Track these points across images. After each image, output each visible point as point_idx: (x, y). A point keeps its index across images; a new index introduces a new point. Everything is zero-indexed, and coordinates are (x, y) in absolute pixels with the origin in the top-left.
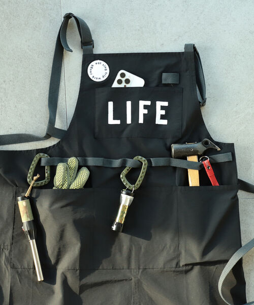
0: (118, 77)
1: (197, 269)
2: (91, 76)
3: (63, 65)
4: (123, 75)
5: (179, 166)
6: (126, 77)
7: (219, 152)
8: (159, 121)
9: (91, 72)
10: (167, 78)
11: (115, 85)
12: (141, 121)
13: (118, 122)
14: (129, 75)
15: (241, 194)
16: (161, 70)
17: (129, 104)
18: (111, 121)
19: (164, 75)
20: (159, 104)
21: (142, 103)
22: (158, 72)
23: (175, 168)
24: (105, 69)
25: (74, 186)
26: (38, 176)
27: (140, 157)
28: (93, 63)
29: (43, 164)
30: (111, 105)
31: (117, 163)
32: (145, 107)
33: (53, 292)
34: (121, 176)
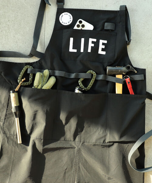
0: (78, 23)
1: (116, 145)
2: (61, 22)
3: (45, 13)
4: (81, 22)
5: (111, 81)
6: (83, 24)
7: (136, 74)
8: (100, 52)
9: (61, 19)
10: (108, 26)
11: (76, 28)
12: (89, 50)
13: (75, 51)
14: (84, 22)
15: (147, 101)
16: (104, 21)
17: (83, 40)
18: (71, 50)
19: (106, 24)
20: (101, 41)
21: (91, 40)
22: (102, 22)
24: (70, 18)
25: (45, 87)
26: (24, 79)
28: (63, 14)
29: (28, 72)
30: (72, 40)
32: (93, 42)
33: (26, 150)
34: (79, 82)
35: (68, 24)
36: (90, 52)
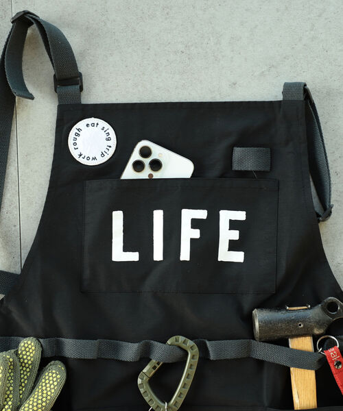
0: (136, 156)
2: (75, 154)
3: (14, 128)
4: (146, 152)
6: (153, 157)
8: (225, 255)
9: (75, 144)
10: (245, 159)
11: (129, 173)
12: (185, 255)
13: (134, 257)
14: (158, 152)
16: (232, 139)
17: (158, 216)
18: (119, 254)
19: (238, 152)
20: (226, 216)
21: (188, 215)
22: (226, 143)
23: (260, 363)
27: (181, 338)
28: (81, 124)
30: (118, 218)
31: (130, 351)
32: (195, 223)
34: (139, 381)
35: (101, 160)
36: (188, 259)
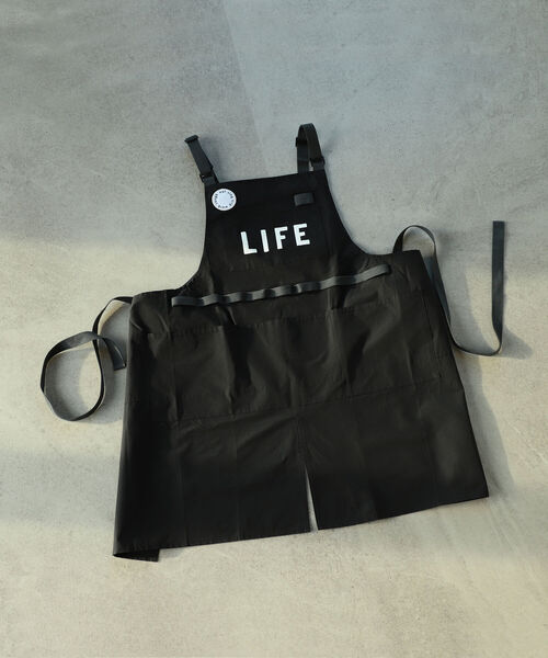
2: (216, 206)
8: (299, 243)
9: (216, 202)
12: (280, 246)
13: (255, 251)
17: (263, 232)
18: (247, 250)
19: (296, 196)
20: (297, 228)
21: (278, 231)
24: (230, 196)
28: (217, 192)
30: (244, 235)
32: (282, 233)
35: (229, 208)
36: (281, 248)
